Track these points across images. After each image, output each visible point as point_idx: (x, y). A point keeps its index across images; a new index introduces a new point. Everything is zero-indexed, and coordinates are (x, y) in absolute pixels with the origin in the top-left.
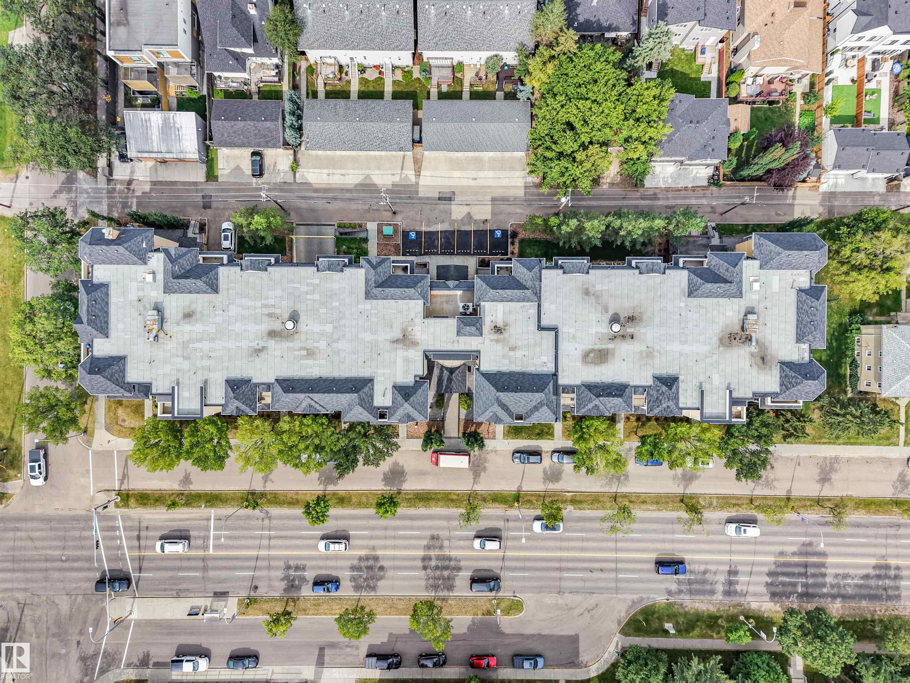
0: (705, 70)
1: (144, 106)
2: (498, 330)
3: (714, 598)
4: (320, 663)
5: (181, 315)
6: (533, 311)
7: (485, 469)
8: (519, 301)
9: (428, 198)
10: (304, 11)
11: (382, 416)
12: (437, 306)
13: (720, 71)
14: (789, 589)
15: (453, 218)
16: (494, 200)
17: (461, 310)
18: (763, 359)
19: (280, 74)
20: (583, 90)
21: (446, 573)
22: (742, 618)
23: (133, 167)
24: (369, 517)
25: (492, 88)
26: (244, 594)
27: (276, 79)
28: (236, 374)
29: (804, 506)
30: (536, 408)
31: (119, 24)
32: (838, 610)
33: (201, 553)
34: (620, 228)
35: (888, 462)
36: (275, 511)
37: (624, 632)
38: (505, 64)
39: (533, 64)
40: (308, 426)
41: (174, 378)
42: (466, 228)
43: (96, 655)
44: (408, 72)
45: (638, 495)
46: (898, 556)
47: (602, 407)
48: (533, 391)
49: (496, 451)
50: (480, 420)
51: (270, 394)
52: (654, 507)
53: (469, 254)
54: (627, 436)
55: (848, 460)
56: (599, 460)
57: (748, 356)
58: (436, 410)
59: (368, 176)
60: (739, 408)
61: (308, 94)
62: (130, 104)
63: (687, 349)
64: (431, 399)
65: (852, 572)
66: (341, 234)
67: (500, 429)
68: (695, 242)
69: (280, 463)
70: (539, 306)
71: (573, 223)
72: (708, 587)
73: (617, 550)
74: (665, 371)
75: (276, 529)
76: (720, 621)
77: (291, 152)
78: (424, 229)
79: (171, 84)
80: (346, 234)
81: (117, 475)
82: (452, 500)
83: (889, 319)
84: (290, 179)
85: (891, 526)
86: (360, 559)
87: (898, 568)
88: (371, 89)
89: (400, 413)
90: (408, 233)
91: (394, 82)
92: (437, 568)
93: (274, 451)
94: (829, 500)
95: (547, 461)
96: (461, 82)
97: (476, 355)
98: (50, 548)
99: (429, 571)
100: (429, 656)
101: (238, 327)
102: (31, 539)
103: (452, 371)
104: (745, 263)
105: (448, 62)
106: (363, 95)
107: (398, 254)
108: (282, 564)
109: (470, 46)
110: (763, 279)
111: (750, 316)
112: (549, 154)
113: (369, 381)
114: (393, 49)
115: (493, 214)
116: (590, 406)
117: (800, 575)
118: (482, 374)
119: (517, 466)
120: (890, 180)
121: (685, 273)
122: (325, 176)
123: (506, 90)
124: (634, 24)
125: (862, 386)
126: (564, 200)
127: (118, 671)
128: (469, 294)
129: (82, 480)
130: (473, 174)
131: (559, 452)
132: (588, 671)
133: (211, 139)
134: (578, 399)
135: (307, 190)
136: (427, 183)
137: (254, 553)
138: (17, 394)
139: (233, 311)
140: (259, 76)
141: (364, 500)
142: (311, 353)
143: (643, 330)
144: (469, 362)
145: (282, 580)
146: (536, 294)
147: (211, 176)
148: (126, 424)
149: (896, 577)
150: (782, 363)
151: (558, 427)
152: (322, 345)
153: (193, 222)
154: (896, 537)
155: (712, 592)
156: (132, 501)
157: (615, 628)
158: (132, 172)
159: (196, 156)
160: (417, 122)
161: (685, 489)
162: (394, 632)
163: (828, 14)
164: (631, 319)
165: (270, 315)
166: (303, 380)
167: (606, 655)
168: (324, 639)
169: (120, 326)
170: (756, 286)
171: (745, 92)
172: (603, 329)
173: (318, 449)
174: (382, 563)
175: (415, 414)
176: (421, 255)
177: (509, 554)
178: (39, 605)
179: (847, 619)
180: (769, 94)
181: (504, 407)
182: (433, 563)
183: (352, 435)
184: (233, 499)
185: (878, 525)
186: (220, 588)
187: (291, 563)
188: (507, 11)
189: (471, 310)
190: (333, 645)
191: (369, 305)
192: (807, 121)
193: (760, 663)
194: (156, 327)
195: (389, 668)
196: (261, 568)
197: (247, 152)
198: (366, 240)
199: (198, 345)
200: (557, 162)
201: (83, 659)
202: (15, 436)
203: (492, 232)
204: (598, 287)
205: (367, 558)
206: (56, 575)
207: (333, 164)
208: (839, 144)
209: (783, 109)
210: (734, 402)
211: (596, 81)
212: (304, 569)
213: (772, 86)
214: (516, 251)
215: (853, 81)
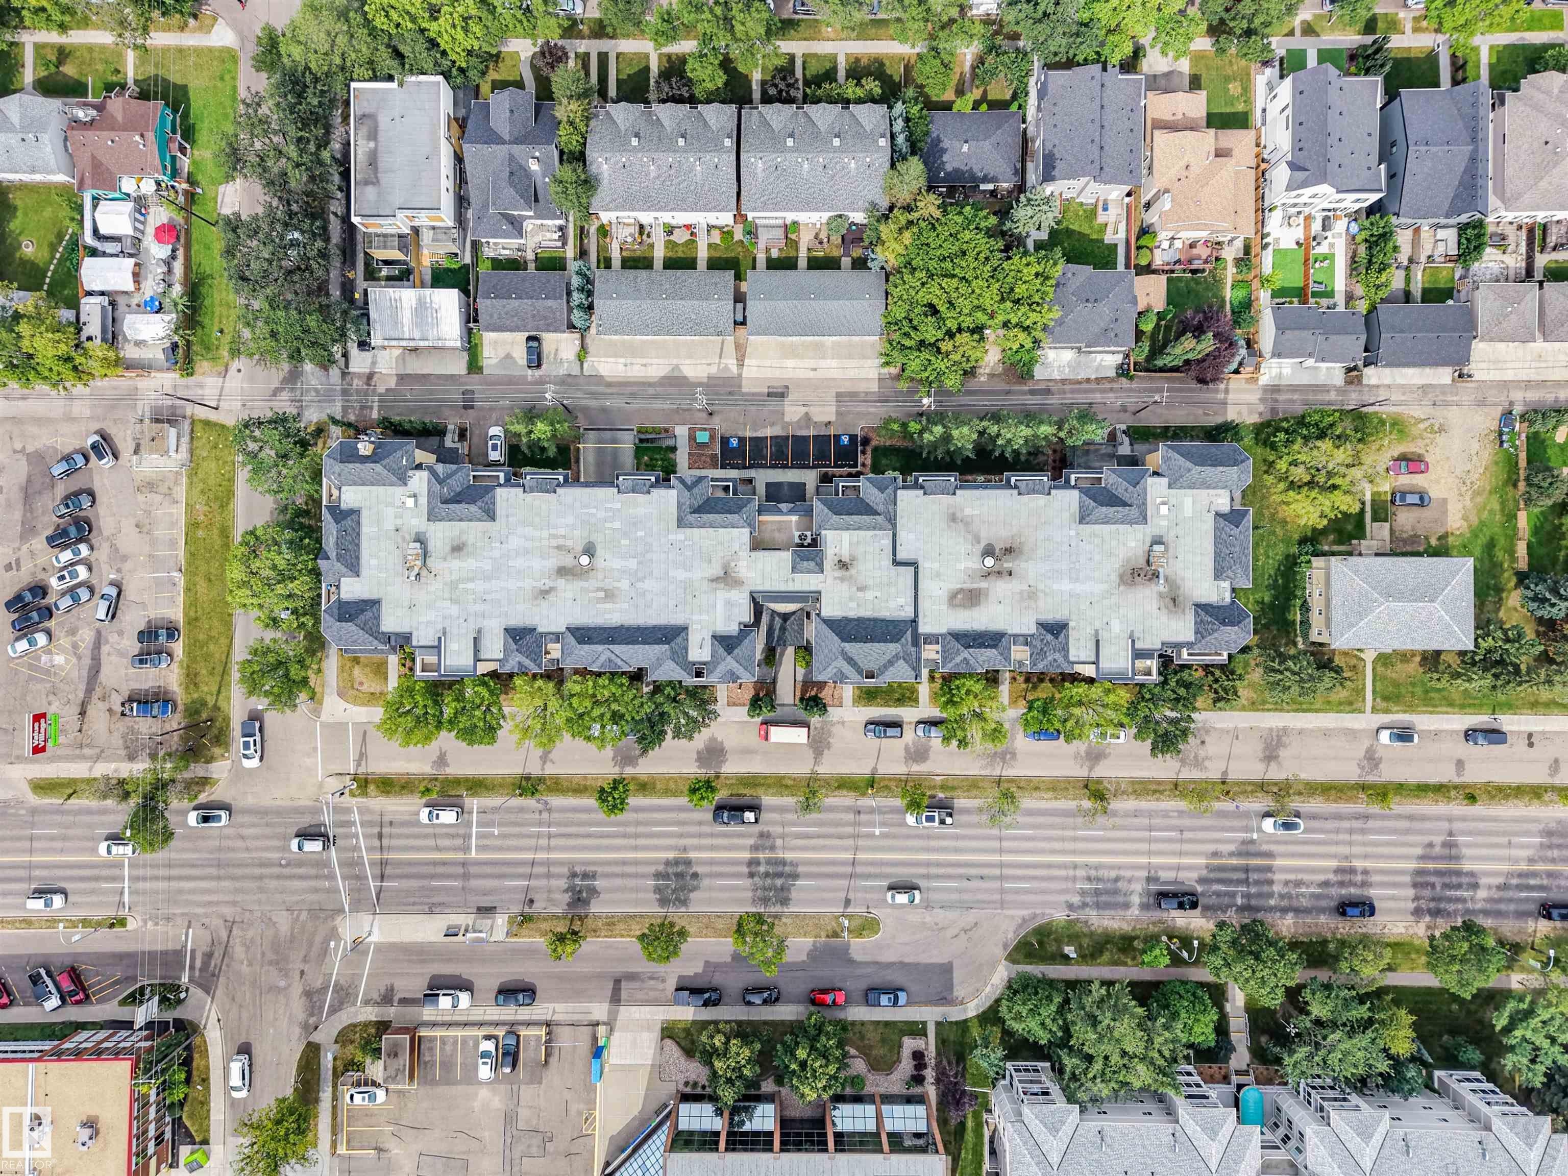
0: (1110, 229)
1: (389, 278)
2: (843, 565)
3: (1129, 912)
4: (616, 999)
5: (448, 548)
6: (887, 542)
7: (829, 746)
8: (868, 529)
9: (753, 394)
10: (599, 167)
11: (699, 674)
12: (767, 536)
13: (1128, 231)
14: (1226, 900)
15: (787, 419)
16: (838, 395)
17: (797, 540)
18: (1174, 600)
19: (564, 239)
20: (948, 265)
21: (779, 882)
22: (1164, 938)
23: (374, 356)
24: (681, 809)
25: (836, 253)
26: (516, 909)
27: (559, 244)
28: (516, 621)
29: (1244, 792)
30: (891, 663)
31: (367, 183)
32: (1289, 927)
33: (460, 856)
34: (998, 435)
35: (1352, 734)
36: (556, 801)
37: (1012, 958)
38: (853, 224)
39: (886, 230)
40: (604, 687)
41: (440, 627)
42: (804, 433)
43: (325, 988)
44: (728, 232)
45: (1029, 779)
46: (1366, 857)
47: (972, 661)
48: (885, 641)
49: (843, 723)
50: (821, 678)
51: (559, 646)
52: (1050, 795)
53: (807, 467)
54: (1013, 702)
55: (1301, 732)
56: (975, 731)
57: (1155, 595)
58: (765, 669)
59: (676, 367)
60: (1148, 662)
61: (599, 261)
62: (371, 275)
63: (1079, 588)
64: (759, 655)
65: (1306, 877)
66: (641, 441)
67: (848, 692)
68: (1097, 450)
69: (567, 736)
70: (894, 535)
71: (938, 430)
72: (1121, 899)
73: (1001, 851)
74: (1050, 616)
75: (559, 824)
76: (1136, 943)
77: (578, 336)
78: (748, 434)
79: (425, 252)
80: (647, 440)
81: (352, 756)
82: (787, 786)
83: (1348, 548)
84: (576, 371)
85: (1357, 817)
86: (667, 863)
87: (1365, 872)
88: (680, 254)
89: (721, 669)
90: (728, 439)
91: (710, 245)
92: (767, 875)
93: (559, 720)
94: (1276, 784)
95: (909, 735)
96: (795, 244)
97: (816, 597)
98: (267, 849)
99: (756, 879)
100: (757, 990)
101: (518, 563)
102: (242, 838)
103: (785, 617)
104: (1150, 481)
105: (780, 222)
106: (671, 264)
107: (715, 467)
108: (565, 870)
109: (807, 206)
110: (1173, 501)
111: (1156, 547)
112: (908, 343)
113: (684, 629)
114: (710, 211)
115: (838, 414)
116: (958, 659)
117: (1239, 882)
118: (825, 621)
119: (872, 742)
120: (1349, 370)
121: (1076, 493)
122: (621, 367)
123: (854, 255)
124: (1016, 173)
125: (1314, 637)
126: (925, 401)
127: (353, 1009)
128: (805, 520)
129: (308, 761)
130: (812, 363)
131: (924, 723)
132: (965, 1010)
133: (476, 321)
134: (944, 651)
135: (598, 384)
136: (754, 375)
137: (529, 856)
138: (225, 649)
139: (514, 542)
140: (538, 238)
141: (672, 786)
142: (610, 595)
143: (1023, 565)
144: (808, 606)
145: (566, 891)
146: (890, 520)
147: (474, 366)
148: (364, 688)
149: (1364, 884)
150: (1198, 606)
151: (924, 690)
152: (624, 584)
153: (451, 427)
154: (1363, 831)
155: (1127, 906)
156: (372, 787)
157: (1001, 953)
158: (374, 363)
159: (459, 344)
160: (739, 298)
161: (1090, 770)
162: (712, 960)
163: (1263, 160)
164: (1009, 551)
165: (559, 548)
166: (600, 628)
167: (988, 989)
168: (621, 969)
169: (373, 562)
170: (1164, 510)
171: (1159, 259)
172: (974, 563)
173: (616, 718)
174: (695, 869)
175: (740, 671)
176: (745, 468)
177: (861, 856)
178: (251, 924)
179: (1301, 939)
180: (1190, 262)
181: (850, 661)
182: (762, 869)
183: (659, 699)
184: (501, 786)
185: (1338, 817)
186: (486, 902)
187: (578, 869)
188: (853, 165)
189: (809, 540)
190: (632, 977)
191: (681, 535)
192: (1241, 294)
193: (1182, 992)
194: (419, 563)
195: (706, 1004)
196: (538, 876)
197: (521, 337)
198: (674, 449)
199: (470, 586)
200: (916, 354)
201: (308, 994)
202: (222, 704)
203: (837, 437)
204: (968, 511)
205: (677, 862)
206: (273, 884)
207: (632, 351)
208: (1277, 328)
209: (1210, 280)
210: (1139, 654)
211: (964, 253)
212: (593, 876)
213: (1195, 251)
214: (869, 462)
215: (1298, 243)
